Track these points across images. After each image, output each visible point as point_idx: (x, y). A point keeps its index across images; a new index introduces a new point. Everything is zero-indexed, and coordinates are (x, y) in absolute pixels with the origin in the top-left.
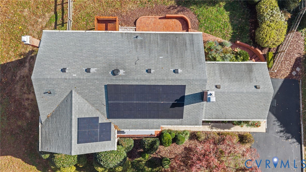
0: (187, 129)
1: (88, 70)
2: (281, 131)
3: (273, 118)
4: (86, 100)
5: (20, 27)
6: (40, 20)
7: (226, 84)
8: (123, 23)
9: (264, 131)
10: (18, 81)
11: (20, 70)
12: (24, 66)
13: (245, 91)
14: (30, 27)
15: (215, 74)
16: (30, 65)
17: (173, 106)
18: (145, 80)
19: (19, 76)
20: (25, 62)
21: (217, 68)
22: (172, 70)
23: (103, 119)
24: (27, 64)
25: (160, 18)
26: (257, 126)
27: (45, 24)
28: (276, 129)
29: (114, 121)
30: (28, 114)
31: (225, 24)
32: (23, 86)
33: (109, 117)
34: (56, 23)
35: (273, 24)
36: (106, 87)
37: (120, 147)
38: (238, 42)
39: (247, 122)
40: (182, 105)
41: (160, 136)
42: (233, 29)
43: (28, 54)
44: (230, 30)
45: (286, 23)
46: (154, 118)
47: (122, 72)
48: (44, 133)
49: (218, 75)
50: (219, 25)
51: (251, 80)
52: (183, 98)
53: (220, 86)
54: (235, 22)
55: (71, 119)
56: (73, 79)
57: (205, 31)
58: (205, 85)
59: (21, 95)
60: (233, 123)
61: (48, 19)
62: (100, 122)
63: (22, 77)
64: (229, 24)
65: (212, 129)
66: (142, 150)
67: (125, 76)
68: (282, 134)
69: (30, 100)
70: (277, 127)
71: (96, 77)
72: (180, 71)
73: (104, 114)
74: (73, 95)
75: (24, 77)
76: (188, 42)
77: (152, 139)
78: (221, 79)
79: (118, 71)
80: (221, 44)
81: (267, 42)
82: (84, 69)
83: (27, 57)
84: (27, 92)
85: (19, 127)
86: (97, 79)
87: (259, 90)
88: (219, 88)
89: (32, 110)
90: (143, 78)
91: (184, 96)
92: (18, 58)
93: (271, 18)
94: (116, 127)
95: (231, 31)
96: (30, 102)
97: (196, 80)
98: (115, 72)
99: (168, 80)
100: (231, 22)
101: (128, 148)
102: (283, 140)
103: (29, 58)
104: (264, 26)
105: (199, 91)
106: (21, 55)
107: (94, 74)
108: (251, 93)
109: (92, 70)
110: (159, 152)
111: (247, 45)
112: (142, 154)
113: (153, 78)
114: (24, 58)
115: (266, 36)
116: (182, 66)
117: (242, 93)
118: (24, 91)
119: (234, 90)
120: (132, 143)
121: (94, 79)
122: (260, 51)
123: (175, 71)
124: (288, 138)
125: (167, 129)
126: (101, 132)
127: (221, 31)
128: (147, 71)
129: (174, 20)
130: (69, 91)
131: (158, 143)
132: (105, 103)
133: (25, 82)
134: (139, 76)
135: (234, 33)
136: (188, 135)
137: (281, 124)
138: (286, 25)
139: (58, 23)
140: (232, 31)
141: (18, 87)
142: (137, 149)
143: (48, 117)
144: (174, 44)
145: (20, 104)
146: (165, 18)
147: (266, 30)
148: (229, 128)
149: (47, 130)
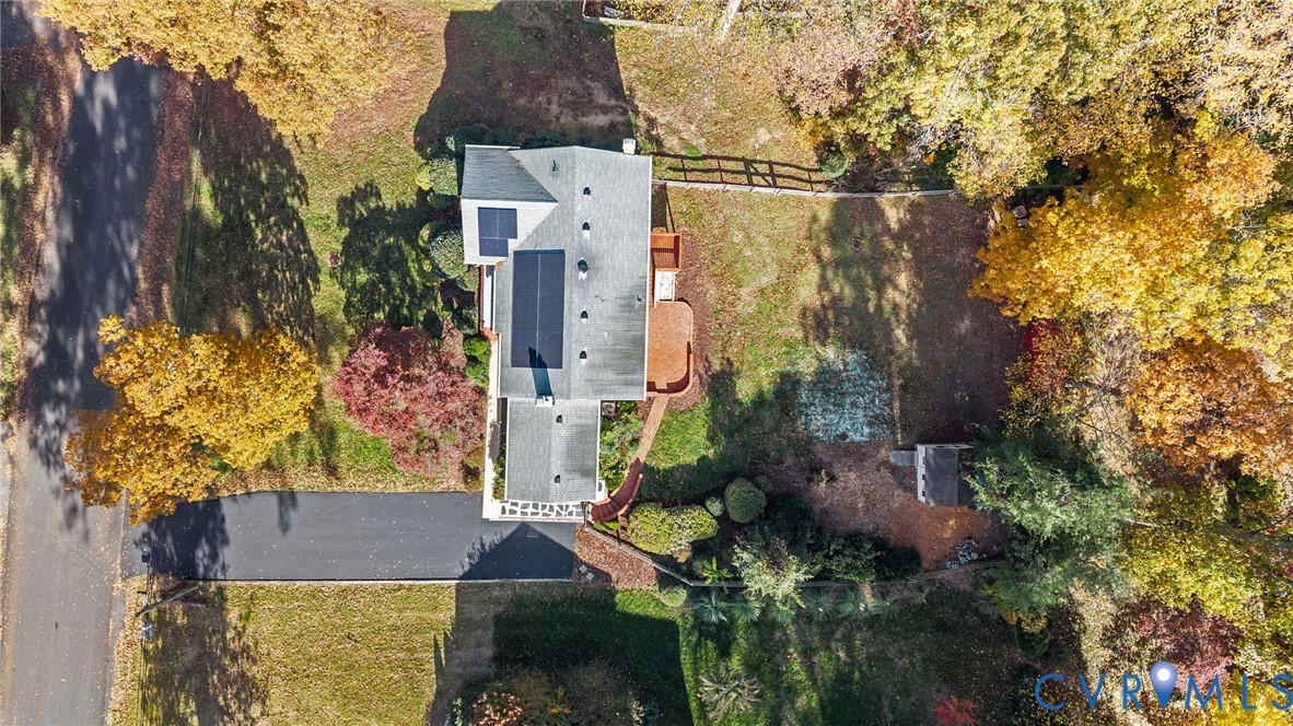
0: (491, 383)
1: (586, 226)
2: (483, 545)
3: (507, 532)
4: (544, 222)
5: (682, 90)
6: (693, 128)
7: (563, 433)
8: (681, 278)
9: (484, 517)
10: (583, 83)
11: (603, 88)
12: (610, 97)
13: (552, 460)
14: (681, 108)
15: (580, 417)
16: (612, 108)
17: (532, 352)
18: (570, 309)
19: (593, 85)
20: (617, 99)
21: (590, 422)
22: (586, 350)
23: (513, 245)
24: (613, 102)
25: (689, 343)
26: (495, 492)
27: (686, 137)
28: (488, 536)
29: (509, 261)
30: (522, 101)
31: (674, 456)
32: (574, 93)
33: (516, 253)
34: (686, 157)
35: (665, 527)
36: (562, 252)
37: (466, 269)
38: (641, 476)
39: (502, 475)
40: (532, 366)
41: (481, 337)
42: (664, 470)
43: (633, 103)
44: (664, 464)
45: (668, 552)
46: (514, 322)
47: (583, 275)
48: (494, 153)
49: (578, 422)
50: (674, 447)
51: (569, 471)
52: (544, 366)
53: (561, 422)
54: (677, 475)
55: (515, 200)
56: (573, 204)
57: (663, 422)
58: (562, 398)
59: (557, 88)
60: (500, 457)
61: (695, 144)
62: (510, 241)
63: (590, 91)
64: (673, 464)
65: (491, 425)
66: (456, 306)
67: (577, 280)
68: (478, 546)
69: (547, 105)
70: (491, 539)
71: (576, 238)
72: (584, 361)
73: (521, 246)
74: (551, 204)
75: (590, 95)
76: (630, 377)
77: (476, 322)
78: (572, 426)
79: (585, 270)
80: (635, 441)
81: (637, 518)
82: (588, 221)
83: (627, 103)
84: (562, 101)
85: (499, 83)
86: (573, 240)
87: (552, 481)
88: (558, 421)
89: (529, 110)
90: (573, 306)
91: (546, 367)
92: (625, 84)
93: (676, 526)
94: (500, 263)
95: (662, 466)
96: (543, 106)
97: (569, 384)
98: (583, 266)
99: (571, 343)
100: (679, 466)
101: (462, 281)
102: (468, 549)
103: (625, 105)
104: (664, 514)
105: (553, 390)
106: (630, 89)
107: (580, 235)
108: (549, 468)
109: (586, 232)
110: (452, 335)
111: (636, 491)
112: (448, 304)
113: (573, 321)
114: (625, 97)
115: (646, 516)
116: (592, 366)
117: (550, 455)
118: (564, 95)
119: (554, 444)
120: (472, 288)
121: (573, 236)
122: (622, 512)
123: (583, 355)
124: (470, 556)
125: (492, 349)
126: (494, 242)
127: (663, 449)
128: (585, 312)
129: (686, 368)
130: (557, 199)
131: (469, 331)
132: (538, 248)
133: (580, 97)
134: (576, 300)
135: (659, 471)
136: (481, 385)
137: (495, 545)
138: (665, 552)
139: (685, 161)
140: (661, 468)
141: (572, 83)
142: (458, 297)
143: (518, 161)
144: (627, 356)
145: (541, 88)
146: (689, 352)
147: (655, 516)
148: (490, 455)
149: (498, 159)
